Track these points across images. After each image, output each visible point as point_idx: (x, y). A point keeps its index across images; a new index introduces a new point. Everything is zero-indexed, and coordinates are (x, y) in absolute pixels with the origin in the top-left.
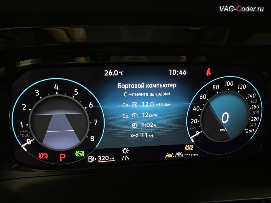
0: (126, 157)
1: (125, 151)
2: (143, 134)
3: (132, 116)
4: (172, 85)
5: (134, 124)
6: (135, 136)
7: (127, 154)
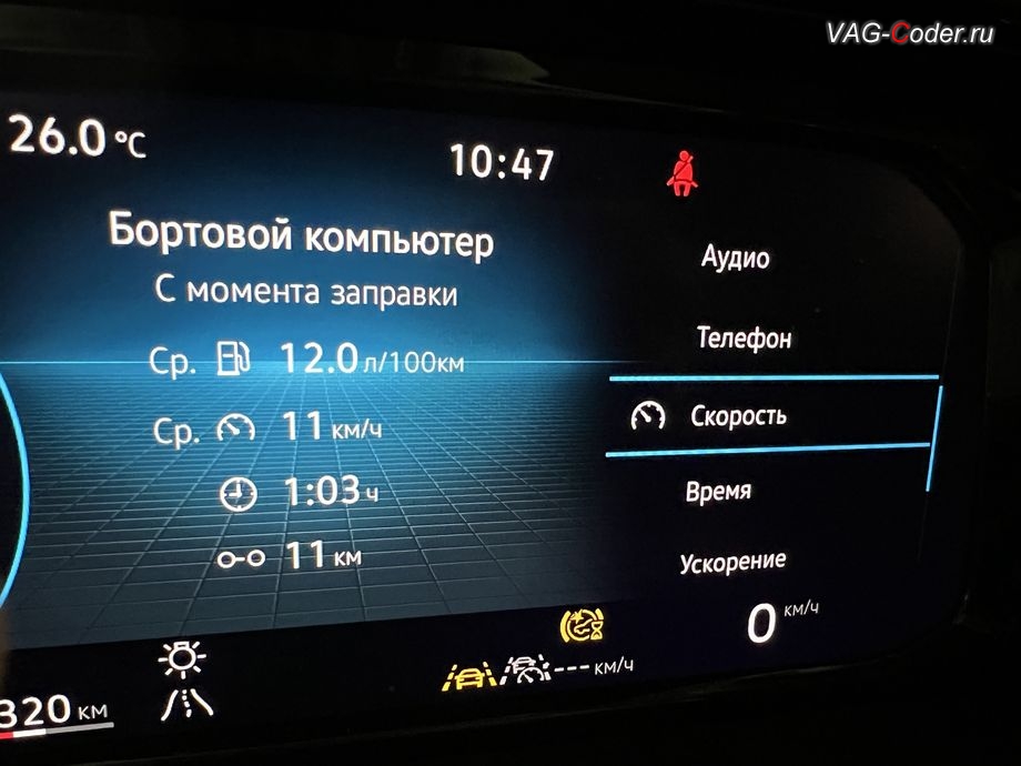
0: (191, 698)
1: (182, 655)
2: (294, 546)
3: (220, 432)
4: (470, 244)
5: (231, 487)
6: (242, 559)
7: (193, 680)
